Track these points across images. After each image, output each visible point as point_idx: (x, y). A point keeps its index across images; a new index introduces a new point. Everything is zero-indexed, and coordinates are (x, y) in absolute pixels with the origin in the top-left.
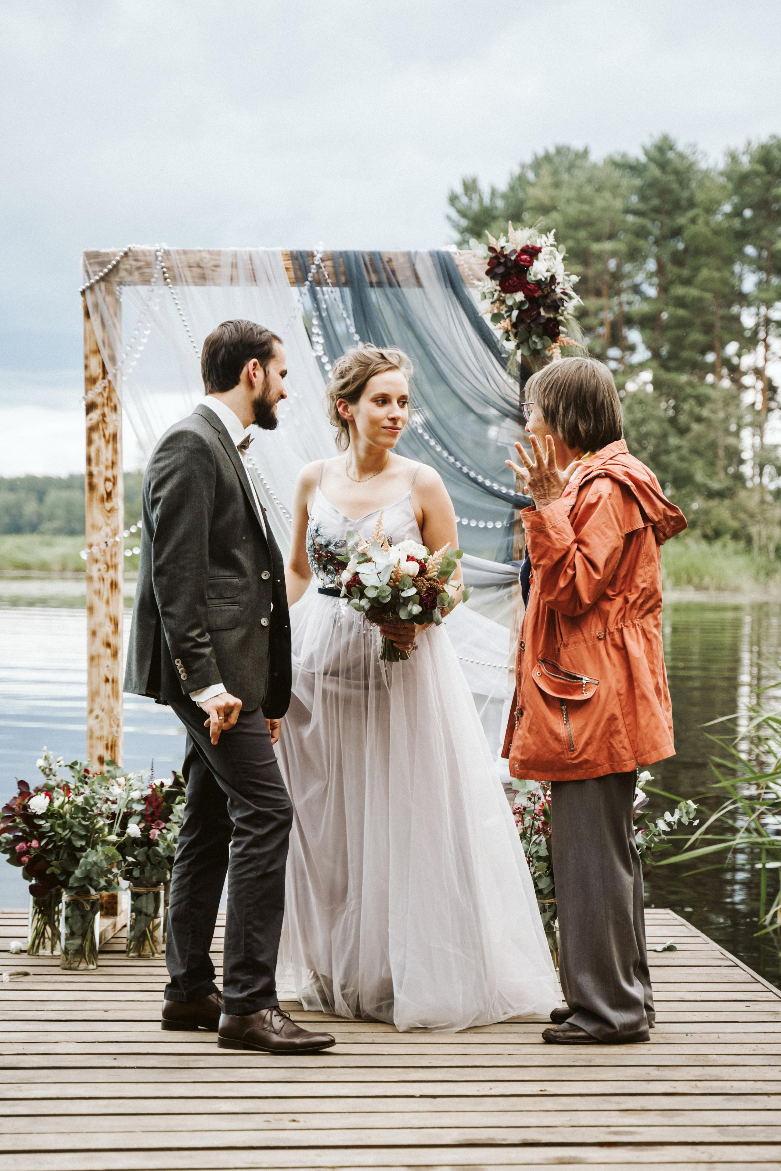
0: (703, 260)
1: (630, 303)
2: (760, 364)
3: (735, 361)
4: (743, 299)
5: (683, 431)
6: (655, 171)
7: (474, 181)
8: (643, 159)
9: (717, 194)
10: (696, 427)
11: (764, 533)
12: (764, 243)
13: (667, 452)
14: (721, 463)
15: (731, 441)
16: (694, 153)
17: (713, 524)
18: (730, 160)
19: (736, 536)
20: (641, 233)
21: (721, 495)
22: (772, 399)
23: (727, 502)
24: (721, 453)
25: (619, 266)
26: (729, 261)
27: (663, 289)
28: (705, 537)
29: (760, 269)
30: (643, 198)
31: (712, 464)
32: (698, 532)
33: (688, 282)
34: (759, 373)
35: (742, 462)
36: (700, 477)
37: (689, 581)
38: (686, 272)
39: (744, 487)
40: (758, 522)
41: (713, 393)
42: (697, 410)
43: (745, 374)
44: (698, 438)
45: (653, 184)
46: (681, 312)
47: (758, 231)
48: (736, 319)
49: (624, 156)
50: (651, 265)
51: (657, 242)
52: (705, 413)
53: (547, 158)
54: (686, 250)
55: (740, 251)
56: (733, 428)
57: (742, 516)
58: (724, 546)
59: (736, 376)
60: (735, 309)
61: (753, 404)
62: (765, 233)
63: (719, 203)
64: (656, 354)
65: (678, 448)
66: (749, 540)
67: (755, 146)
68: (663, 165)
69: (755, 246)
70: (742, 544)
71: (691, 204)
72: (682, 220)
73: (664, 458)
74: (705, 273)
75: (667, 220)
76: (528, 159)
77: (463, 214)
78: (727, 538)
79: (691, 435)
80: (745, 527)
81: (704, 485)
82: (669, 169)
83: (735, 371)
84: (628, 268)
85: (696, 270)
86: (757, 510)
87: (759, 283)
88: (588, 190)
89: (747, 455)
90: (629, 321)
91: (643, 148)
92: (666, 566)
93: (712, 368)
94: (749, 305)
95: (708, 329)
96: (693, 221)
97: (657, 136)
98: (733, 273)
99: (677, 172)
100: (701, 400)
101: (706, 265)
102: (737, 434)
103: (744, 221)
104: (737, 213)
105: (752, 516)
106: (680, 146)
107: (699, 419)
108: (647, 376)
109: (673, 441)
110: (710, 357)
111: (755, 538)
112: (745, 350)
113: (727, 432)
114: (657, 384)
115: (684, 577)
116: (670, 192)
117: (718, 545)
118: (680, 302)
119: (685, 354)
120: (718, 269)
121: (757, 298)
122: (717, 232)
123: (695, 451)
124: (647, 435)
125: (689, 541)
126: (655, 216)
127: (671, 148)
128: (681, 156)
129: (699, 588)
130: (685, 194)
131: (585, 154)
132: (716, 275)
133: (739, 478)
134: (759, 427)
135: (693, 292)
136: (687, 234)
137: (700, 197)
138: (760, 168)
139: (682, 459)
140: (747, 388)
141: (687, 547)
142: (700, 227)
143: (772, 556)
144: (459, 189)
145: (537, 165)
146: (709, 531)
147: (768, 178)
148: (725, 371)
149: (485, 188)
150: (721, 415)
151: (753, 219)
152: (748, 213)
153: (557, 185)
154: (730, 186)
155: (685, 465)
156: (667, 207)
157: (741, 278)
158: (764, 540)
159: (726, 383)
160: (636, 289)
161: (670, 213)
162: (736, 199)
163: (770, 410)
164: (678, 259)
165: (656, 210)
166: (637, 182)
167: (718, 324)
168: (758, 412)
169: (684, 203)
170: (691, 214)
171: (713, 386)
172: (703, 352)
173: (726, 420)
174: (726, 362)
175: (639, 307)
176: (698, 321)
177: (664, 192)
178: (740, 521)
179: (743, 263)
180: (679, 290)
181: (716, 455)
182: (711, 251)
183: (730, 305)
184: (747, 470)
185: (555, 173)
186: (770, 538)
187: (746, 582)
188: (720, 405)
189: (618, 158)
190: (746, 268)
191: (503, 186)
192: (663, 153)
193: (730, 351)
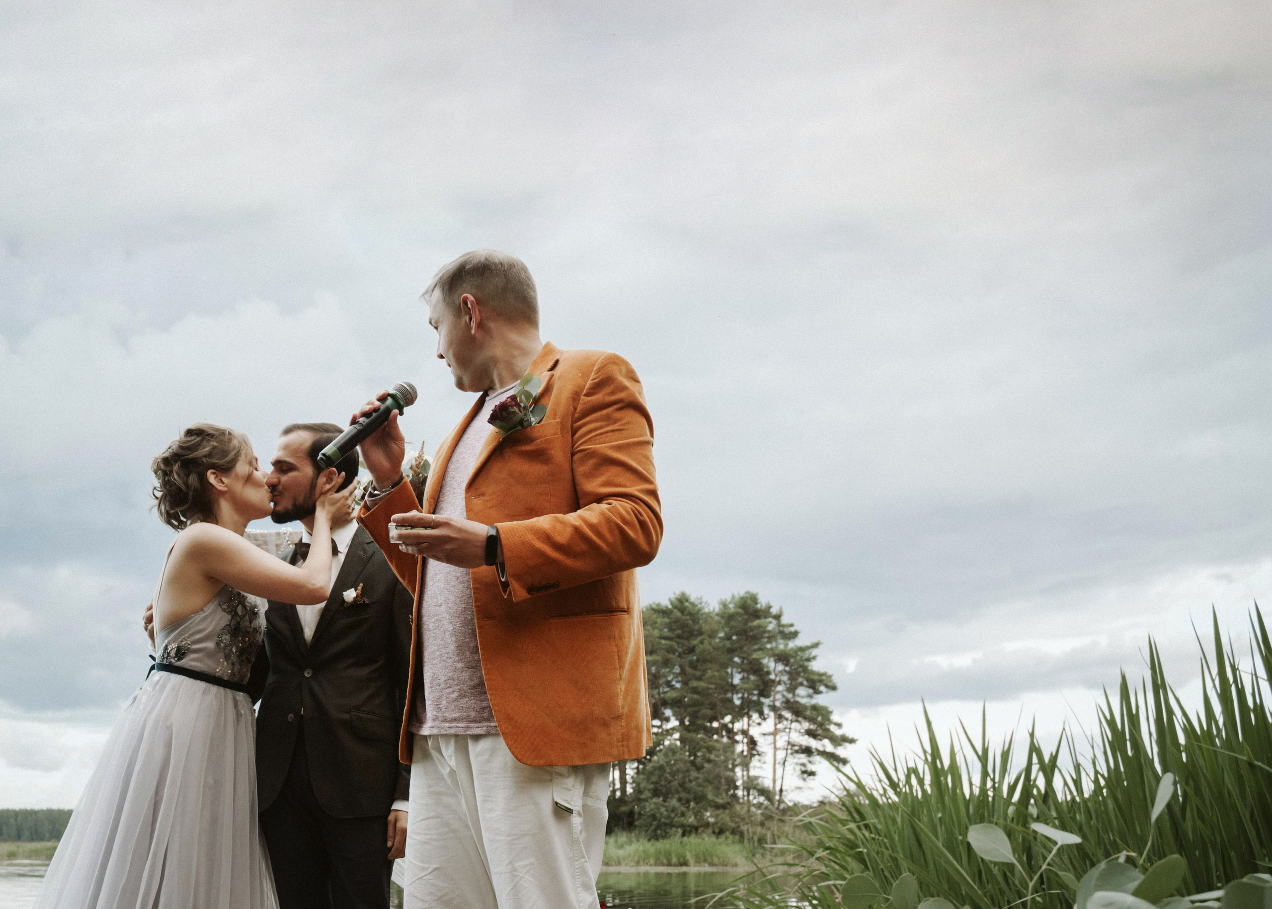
0: (709, 665)
1: (665, 693)
2: (746, 727)
3: (730, 726)
4: (734, 688)
5: (699, 768)
6: (679, 614)
8: (670, 607)
9: (715, 626)
10: (706, 765)
11: (751, 830)
12: (745, 655)
13: (690, 781)
14: (724, 787)
15: (730, 774)
16: (701, 603)
17: (719, 825)
18: (721, 606)
19: (733, 832)
20: (670, 650)
21: (723, 807)
22: (753, 749)
23: (727, 811)
24: (723, 781)
25: (658, 670)
26: (725, 666)
27: (685, 683)
28: (714, 832)
29: (743, 671)
30: (671, 630)
31: (718, 788)
32: (710, 830)
33: (699, 679)
34: (745, 733)
35: (736, 788)
36: (710, 796)
37: (705, 860)
38: (698, 673)
39: (738, 802)
40: (748, 824)
41: (718, 745)
42: (708, 755)
43: (736, 734)
44: (709, 773)
45: (677, 621)
46: (695, 696)
47: (741, 648)
48: (731, 701)
49: (659, 605)
50: (677, 670)
51: (679, 656)
52: (712, 757)
54: (698, 660)
55: (731, 659)
56: (730, 766)
57: (737, 820)
58: (727, 838)
59: (731, 735)
60: (729, 695)
61: (743, 752)
62: (745, 649)
63: (717, 632)
64: (682, 723)
65: (697, 778)
66: (742, 834)
67: (737, 598)
68: (682, 610)
69: (740, 657)
70: (737, 837)
71: (700, 633)
72: (695, 642)
73: (688, 785)
74: (709, 673)
75: (687, 643)
78: (728, 833)
79: (704, 770)
80: (739, 827)
81: (713, 801)
82: (686, 612)
83: (731, 733)
84: (664, 671)
85: (705, 671)
86: (745, 816)
87: (743, 679)
89: (739, 783)
90: (665, 703)
91: (670, 600)
92: (690, 851)
93: (716, 731)
94: (737, 693)
95: (713, 706)
96: (702, 642)
97: (678, 593)
98: (727, 673)
99: (690, 614)
100: (710, 749)
101: (711, 669)
102: (733, 770)
103: (733, 642)
104: (728, 638)
105: (743, 820)
106: (692, 599)
107: (709, 761)
108: (677, 735)
109: (694, 774)
110: (715, 724)
111: (746, 833)
112: (736, 720)
113: (726, 768)
114: (681, 739)
115: (702, 858)
116: (687, 626)
117: (722, 839)
118: (695, 691)
119: (699, 722)
120: (718, 671)
121: (742, 688)
122: (716, 649)
123: (707, 780)
124: (677, 771)
125: (704, 835)
126: (678, 640)
127: (687, 601)
128: (693, 604)
129: (712, 864)
130: (696, 627)
132: (716, 674)
133: (735, 796)
134: (746, 765)
135: (703, 684)
136: (698, 650)
137: (705, 628)
138: (740, 611)
139: (699, 785)
140: (737, 742)
141: (703, 839)
142: (706, 647)
143: (756, 844)
146: (717, 831)
147: (746, 617)
148: (724, 733)
150: (722, 758)
151: (737, 641)
152: (734, 638)
154: (723, 621)
155: (701, 788)
156: (686, 635)
157: (732, 676)
158: (751, 834)
159: (725, 740)
160: (669, 684)
161: (687, 639)
162: (727, 629)
163: (752, 755)
164: (693, 666)
165: (679, 637)
166: (666, 620)
167: (718, 703)
168: (745, 757)
169: (696, 633)
170: (699, 639)
171: (717, 741)
172: (711, 722)
173: (726, 761)
174: (724, 726)
175: (671, 695)
176: (706, 702)
177: (683, 626)
178: (736, 823)
179: (733, 667)
180: (695, 684)
181: (720, 783)
182: (713, 660)
183: (726, 692)
184: (740, 793)
186: (754, 833)
187: (741, 860)
188: (721, 752)
189: (654, 606)
190: (735, 670)
192: (682, 603)
193: (728, 719)
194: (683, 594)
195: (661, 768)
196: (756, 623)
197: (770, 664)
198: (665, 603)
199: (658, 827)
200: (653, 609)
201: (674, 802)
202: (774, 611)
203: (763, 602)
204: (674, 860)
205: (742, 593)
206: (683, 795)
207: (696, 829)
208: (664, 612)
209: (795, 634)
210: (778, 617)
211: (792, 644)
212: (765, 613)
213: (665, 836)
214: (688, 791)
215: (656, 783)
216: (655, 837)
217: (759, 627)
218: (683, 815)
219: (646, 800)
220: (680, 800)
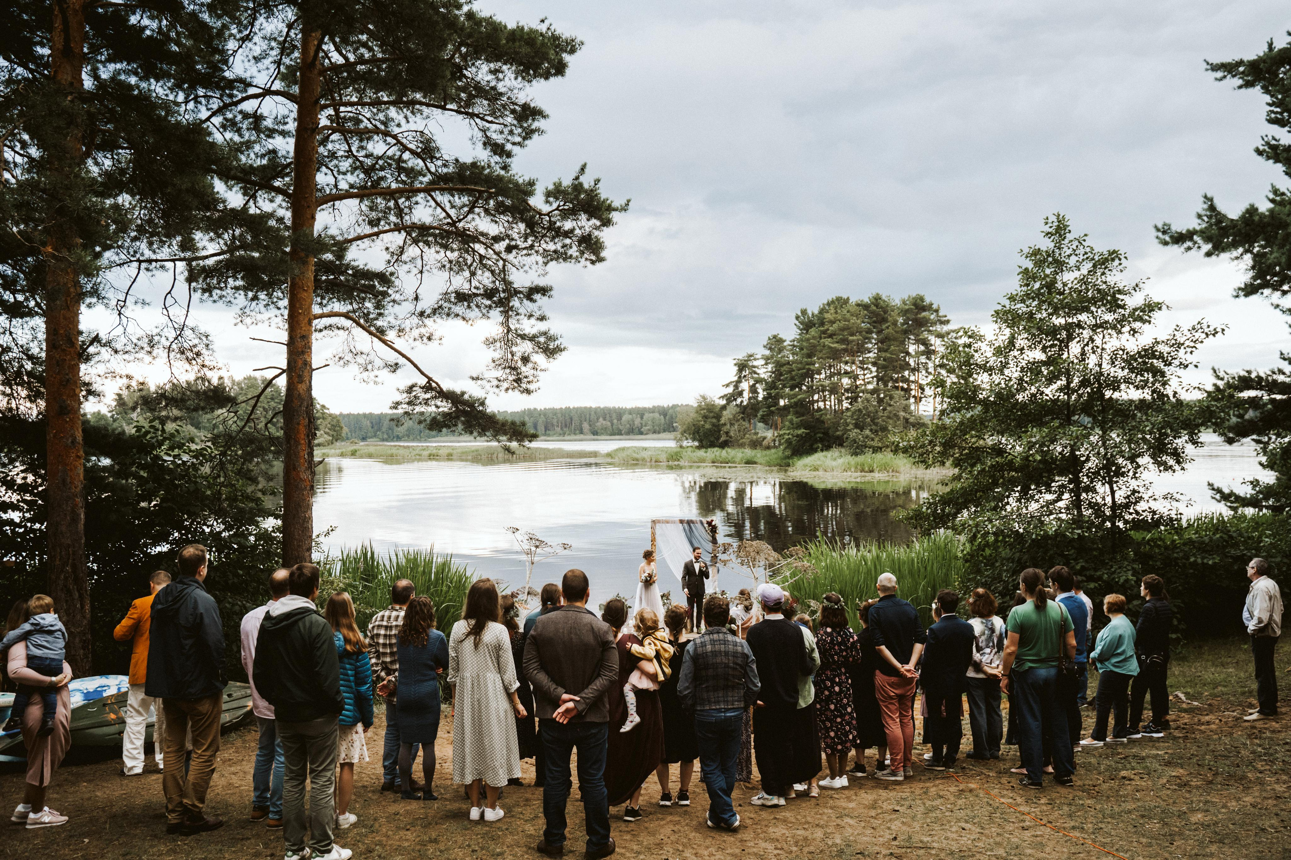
2: (917, 379)
4: (910, 355)
6: (875, 308)
7: (806, 310)
8: (869, 302)
9: (897, 316)
10: (888, 408)
12: (917, 334)
13: (878, 418)
16: (889, 300)
18: (902, 302)
20: (869, 331)
22: (922, 393)
26: (904, 341)
28: (892, 451)
29: (916, 344)
30: (869, 318)
31: (896, 423)
32: (889, 449)
33: (886, 351)
34: (916, 383)
36: (891, 428)
37: (885, 469)
38: (885, 347)
42: (890, 401)
43: (912, 382)
44: (890, 412)
45: (873, 312)
47: (914, 329)
48: (908, 362)
49: (862, 301)
52: (892, 403)
53: (833, 302)
54: (885, 338)
55: (908, 337)
58: (899, 455)
59: (908, 383)
60: (908, 359)
61: (915, 395)
62: (917, 330)
63: (898, 319)
65: (882, 416)
67: (912, 297)
68: (877, 306)
69: (914, 335)
70: (906, 455)
71: (888, 319)
72: (884, 326)
73: (877, 420)
74: (892, 348)
75: (879, 326)
76: (826, 302)
77: (801, 323)
79: (887, 411)
85: (889, 346)
87: (916, 349)
88: (848, 315)
91: (869, 298)
92: (877, 463)
94: (912, 358)
95: (894, 369)
96: (888, 328)
97: (874, 294)
98: (906, 345)
99: (882, 308)
100: (891, 398)
101: (893, 344)
103: (909, 326)
104: (906, 323)
106: (884, 297)
107: (890, 405)
109: (880, 413)
112: (911, 374)
115: (883, 468)
116: (880, 315)
120: (900, 344)
122: (898, 331)
123: (889, 417)
124: (870, 412)
125: (886, 453)
127: (880, 298)
128: (884, 301)
129: (889, 472)
130: (886, 315)
131: (848, 299)
132: (897, 348)
134: (917, 404)
135: (888, 355)
136: (886, 332)
137: (891, 317)
138: (913, 306)
139: (883, 421)
140: (912, 389)
141: (885, 455)
142: (890, 330)
144: (800, 314)
145: (829, 304)
147: (917, 310)
149: (810, 313)
150: (898, 403)
151: (912, 325)
152: (910, 323)
153: (836, 313)
154: (902, 312)
155: (885, 423)
157: (909, 346)
161: (880, 323)
162: (905, 317)
163: (921, 398)
164: (882, 342)
165: (874, 322)
166: (867, 311)
167: (901, 364)
168: (917, 398)
169: (885, 320)
170: (888, 323)
174: (904, 378)
176: (890, 366)
177: (877, 315)
179: (909, 342)
180: (883, 354)
182: (895, 339)
183: (905, 357)
185: (836, 308)
187: (907, 470)
188: (898, 399)
189: (860, 302)
191: (816, 312)
192: (877, 299)
193: (906, 373)
194: (878, 294)
195: (860, 410)
196: (924, 314)
197: (932, 339)
198: (866, 300)
199: (857, 448)
200: (858, 305)
201: (867, 432)
202: (935, 307)
203: (928, 300)
204: (867, 469)
205: (914, 295)
206: (874, 427)
207: (881, 449)
208: (866, 307)
209: (948, 322)
210: (937, 311)
211: (946, 328)
212: (929, 308)
213: (862, 453)
214: (876, 424)
215: (857, 419)
216: (855, 454)
217: (924, 317)
218: (873, 440)
219: (850, 430)
220: (871, 430)
